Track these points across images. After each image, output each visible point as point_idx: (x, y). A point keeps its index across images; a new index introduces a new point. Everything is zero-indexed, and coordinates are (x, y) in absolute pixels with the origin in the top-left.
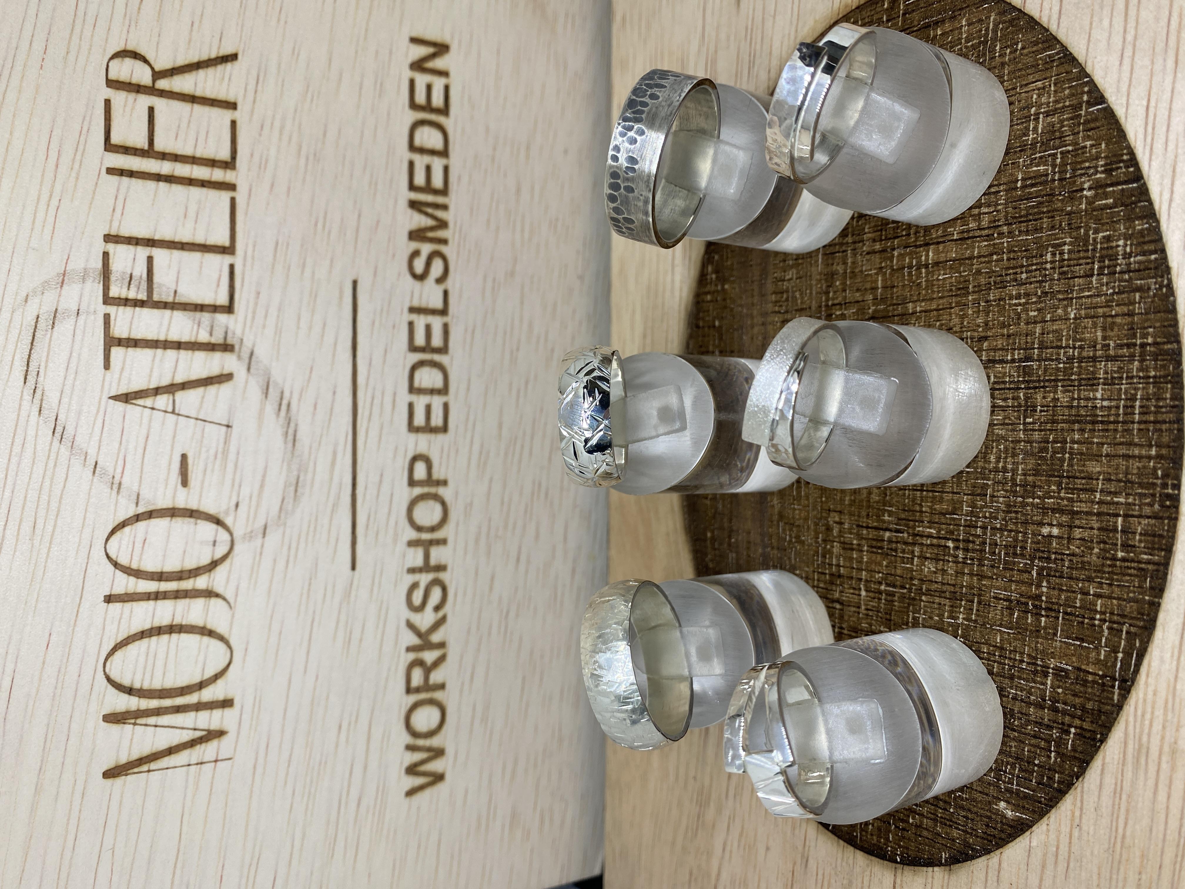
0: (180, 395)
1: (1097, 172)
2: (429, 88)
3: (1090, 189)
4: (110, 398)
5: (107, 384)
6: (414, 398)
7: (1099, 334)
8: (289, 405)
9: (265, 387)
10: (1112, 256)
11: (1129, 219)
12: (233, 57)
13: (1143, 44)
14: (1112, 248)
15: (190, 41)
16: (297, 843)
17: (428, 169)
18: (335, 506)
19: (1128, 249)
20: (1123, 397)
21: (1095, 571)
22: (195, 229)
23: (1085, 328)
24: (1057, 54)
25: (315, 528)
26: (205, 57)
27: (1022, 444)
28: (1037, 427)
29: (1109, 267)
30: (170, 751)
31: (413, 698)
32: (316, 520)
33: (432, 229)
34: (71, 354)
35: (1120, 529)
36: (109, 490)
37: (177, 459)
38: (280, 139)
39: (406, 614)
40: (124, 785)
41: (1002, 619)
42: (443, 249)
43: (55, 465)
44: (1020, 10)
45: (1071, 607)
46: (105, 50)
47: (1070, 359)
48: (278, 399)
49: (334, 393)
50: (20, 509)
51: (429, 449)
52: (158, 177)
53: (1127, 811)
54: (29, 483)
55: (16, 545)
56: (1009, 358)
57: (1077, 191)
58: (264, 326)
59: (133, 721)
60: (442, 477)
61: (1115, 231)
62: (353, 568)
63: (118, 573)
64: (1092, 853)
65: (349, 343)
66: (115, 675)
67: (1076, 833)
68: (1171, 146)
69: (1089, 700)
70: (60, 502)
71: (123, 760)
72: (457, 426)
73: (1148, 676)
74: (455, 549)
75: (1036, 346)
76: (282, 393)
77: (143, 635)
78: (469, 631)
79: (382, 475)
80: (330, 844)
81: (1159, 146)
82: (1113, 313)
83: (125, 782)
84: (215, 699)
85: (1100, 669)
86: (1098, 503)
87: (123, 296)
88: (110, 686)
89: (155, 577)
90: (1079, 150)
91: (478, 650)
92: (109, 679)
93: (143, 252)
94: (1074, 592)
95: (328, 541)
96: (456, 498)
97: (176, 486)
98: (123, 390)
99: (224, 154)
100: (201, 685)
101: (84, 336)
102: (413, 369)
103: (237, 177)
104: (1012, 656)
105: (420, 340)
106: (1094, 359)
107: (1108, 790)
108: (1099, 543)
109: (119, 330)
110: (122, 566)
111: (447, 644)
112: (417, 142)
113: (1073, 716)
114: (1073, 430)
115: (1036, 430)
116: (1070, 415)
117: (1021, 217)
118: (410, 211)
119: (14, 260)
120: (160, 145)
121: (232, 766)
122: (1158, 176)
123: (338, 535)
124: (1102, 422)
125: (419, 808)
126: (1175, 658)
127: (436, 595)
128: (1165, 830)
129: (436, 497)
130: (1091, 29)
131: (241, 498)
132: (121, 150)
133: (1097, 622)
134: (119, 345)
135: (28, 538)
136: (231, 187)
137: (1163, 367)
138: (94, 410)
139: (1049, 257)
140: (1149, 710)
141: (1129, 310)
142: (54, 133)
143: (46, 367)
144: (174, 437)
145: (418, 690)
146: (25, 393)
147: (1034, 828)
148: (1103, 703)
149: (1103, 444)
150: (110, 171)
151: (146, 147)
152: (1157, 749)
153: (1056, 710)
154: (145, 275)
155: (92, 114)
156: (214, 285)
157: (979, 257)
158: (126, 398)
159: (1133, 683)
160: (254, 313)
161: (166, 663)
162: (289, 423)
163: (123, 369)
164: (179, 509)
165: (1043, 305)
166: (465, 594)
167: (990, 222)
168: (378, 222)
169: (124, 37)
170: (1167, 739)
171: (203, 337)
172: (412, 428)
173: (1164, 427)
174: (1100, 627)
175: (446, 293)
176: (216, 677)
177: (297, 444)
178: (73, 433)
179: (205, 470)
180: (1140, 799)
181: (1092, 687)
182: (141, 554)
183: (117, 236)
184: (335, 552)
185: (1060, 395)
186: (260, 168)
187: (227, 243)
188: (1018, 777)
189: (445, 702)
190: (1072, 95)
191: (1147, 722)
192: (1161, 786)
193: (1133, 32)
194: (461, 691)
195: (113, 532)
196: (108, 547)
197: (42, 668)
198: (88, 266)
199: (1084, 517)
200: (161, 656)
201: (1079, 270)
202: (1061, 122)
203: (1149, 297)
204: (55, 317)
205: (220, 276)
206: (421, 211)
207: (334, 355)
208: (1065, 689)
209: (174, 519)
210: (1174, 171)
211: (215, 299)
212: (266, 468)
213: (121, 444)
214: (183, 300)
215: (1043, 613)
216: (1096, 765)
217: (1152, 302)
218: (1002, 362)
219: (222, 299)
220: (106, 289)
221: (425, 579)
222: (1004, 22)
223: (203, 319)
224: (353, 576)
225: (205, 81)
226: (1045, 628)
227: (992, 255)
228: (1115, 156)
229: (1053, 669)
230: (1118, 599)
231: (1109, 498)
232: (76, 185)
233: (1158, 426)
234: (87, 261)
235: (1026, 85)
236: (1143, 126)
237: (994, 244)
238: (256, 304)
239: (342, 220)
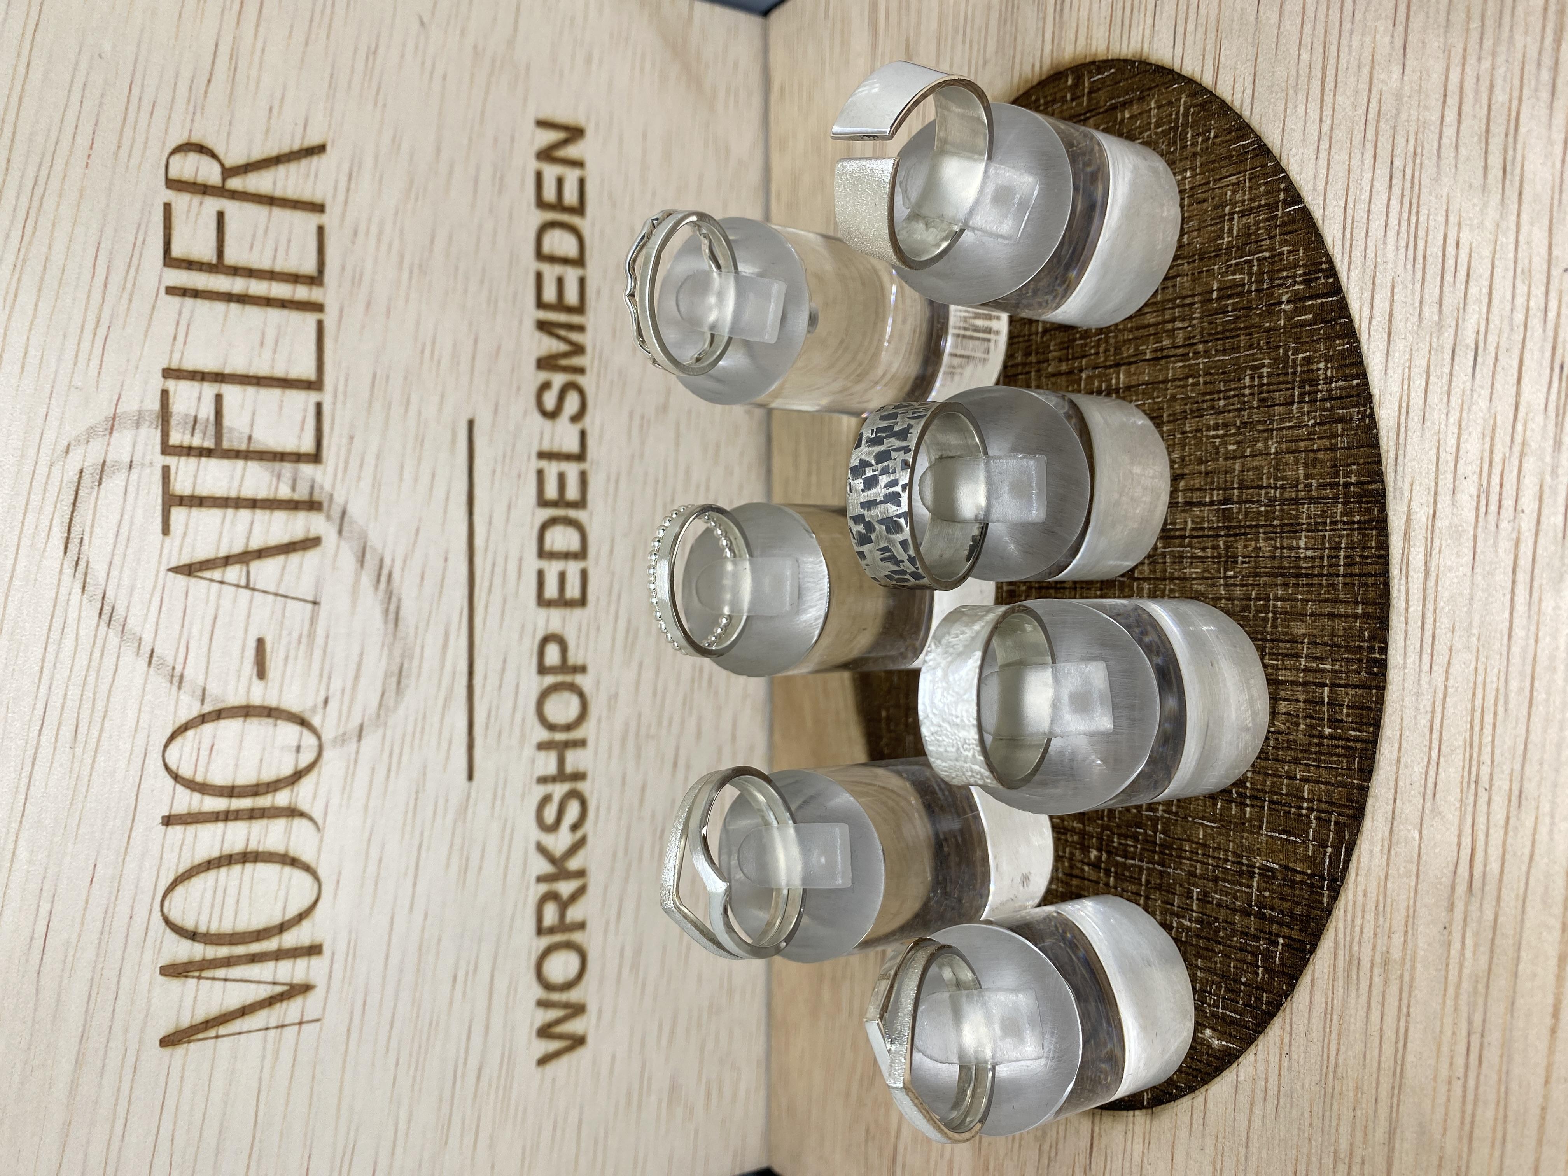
0: (256, 566)
1: (1295, 283)
2: (560, 182)
3: (1288, 302)
4: (170, 570)
5: (166, 551)
6: (544, 564)
7: (1301, 471)
8: (390, 576)
9: (360, 554)
10: (1313, 380)
11: (1330, 338)
12: (321, 149)
13: (1340, 134)
14: (1312, 371)
15: (268, 130)
16: (402, 1126)
17: (560, 281)
18: (447, 700)
19: (1329, 373)
20: (1327, 545)
21: (1302, 751)
22: (273, 360)
23: (1287, 464)
24: (1252, 144)
25: (423, 728)
26: (286, 149)
27: (1223, 601)
28: (1238, 581)
29: (1310, 393)
30: (244, 1011)
31: (546, 941)
32: (424, 717)
33: (565, 355)
34: (122, 516)
35: (1326, 700)
36: (169, 684)
37: (252, 645)
38: (378, 248)
39: (535, 834)
40: (187, 1054)
41: (1204, 811)
42: (580, 380)
43: (102, 655)
44: (1211, 93)
45: (1277, 794)
46: (164, 143)
47: (1272, 501)
48: (377, 568)
49: (446, 560)
50: (59, 710)
51: (564, 627)
52: (229, 297)
53: (1339, 1035)
54: (70, 677)
55: (53, 755)
56: (1207, 500)
57: (1275, 304)
58: (359, 478)
59: (197, 974)
60: (580, 662)
61: (1315, 351)
62: (470, 777)
63: (180, 789)
64: (1303, 1086)
65: (464, 498)
66: (175, 916)
67: (1285, 1064)
68: (1371, 255)
69: (1298, 904)
70: (108, 700)
71: (185, 1023)
72: (598, 599)
73: (1357, 874)
74: (596, 753)
75: (1236, 486)
76: (382, 560)
77: (210, 865)
78: (615, 855)
79: (505, 661)
80: (443, 1127)
81: (1357, 254)
82: (1315, 447)
83: (187, 1050)
84: (299, 945)
85: (1308, 868)
86: (1303, 671)
87: (186, 443)
88: (168, 931)
89: (225, 792)
90: (1277, 256)
91: (627, 879)
92: (167, 921)
93: (209, 390)
94: (1280, 776)
95: (439, 743)
96: (598, 689)
97: (251, 678)
98: (185, 560)
99: (309, 267)
100: (282, 928)
101: (137, 494)
102: (544, 528)
103: (325, 295)
104: (1216, 854)
105: (551, 492)
106: (1296, 501)
107: (1318, 1010)
108: (1305, 718)
109: (182, 485)
110: (183, 779)
111: (588, 873)
112: (546, 248)
113: (1281, 924)
114: (1276, 585)
115: (1236, 585)
116: (1272, 567)
117: (1217, 333)
118: (538, 334)
119: (53, 401)
120: (232, 257)
121: (321, 1029)
122: (1357, 289)
123: (451, 736)
124: (1306, 575)
125: (554, 1080)
126: (1385, 851)
127: (573, 811)
128: (1380, 1056)
129: (573, 688)
130: (1285, 117)
131: (331, 691)
132: (184, 265)
133: (1304, 812)
134: (181, 504)
135: (68, 745)
136: (318, 307)
137: (1368, 510)
138: (149, 585)
139: (1247, 381)
140: (1360, 914)
141: (1332, 444)
142: (102, 246)
143: (91, 532)
144: (248, 617)
145: (552, 931)
146: (65, 566)
147: (1241, 1059)
148: (1312, 908)
149: (1308, 601)
150: (171, 291)
151: (214, 261)
152: (1369, 959)
153: (1261, 916)
154: (212, 418)
155: (148, 222)
156: (297, 429)
157: (1174, 380)
158: (189, 570)
159: (1342, 881)
160: (347, 462)
161: (238, 901)
162: (390, 598)
163: (185, 534)
164: (255, 707)
165: (1242, 437)
166: (609, 808)
167: (1185, 339)
168: (499, 348)
169: (188, 126)
170: (1379, 947)
171: (284, 492)
172: (542, 602)
173: (1371, 580)
174: (1308, 817)
175: (583, 434)
176: (301, 917)
177: (400, 624)
178: (124, 614)
179: (287, 658)
180: (1352, 1020)
181: (1301, 889)
182: (208, 763)
183: (179, 370)
184: (447, 758)
185: (1261, 544)
186: (353, 283)
187: (313, 377)
188: (1224, 998)
189: (585, 946)
190: (1268, 192)
191: (1358, 929)
192: (1373, 1004)
193: (1329, 122)
194: (606, 932)
195: (172, 737)
196: (167, 755)
197: (85, 909)
198: (144, 408)
199: (1290, 687)
200: (232, 891)
201: (1280, 397)
202: (1257, 223)
203: (1351, 429)
204: (102, 471)
205: (304, 417)
206: (552, 334)
207: (445, 512)
208: (1272, 892)
209: (249, 720)
210: (1374, 283)
211: (299, 446)
212: (362, 655)
213: (183, 626)
214: (259, 447)
215: (1248, 802)
216: (1306, 980)
217: (1355, 434)
218: (1200, 504)
219: (307, 445)
220: (165, 435)
221: (559, 790)
222: (1196, 106)
223: (284, 471)
224: (470, 788)
225: (287, 177)
226: (1250, 820)
227: (1187, 378)
228: (1313, 264)
229: (1259, 868)
230: (1327, 783)
231: (1315, 665)
232: (128, 310)
233: (1364, 580)
234: (142, 402)
235: (1220, 179)
236: (1341, 231)
237: (1190, 365)
238: (349, 451)
239: (455, 345)
